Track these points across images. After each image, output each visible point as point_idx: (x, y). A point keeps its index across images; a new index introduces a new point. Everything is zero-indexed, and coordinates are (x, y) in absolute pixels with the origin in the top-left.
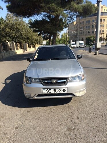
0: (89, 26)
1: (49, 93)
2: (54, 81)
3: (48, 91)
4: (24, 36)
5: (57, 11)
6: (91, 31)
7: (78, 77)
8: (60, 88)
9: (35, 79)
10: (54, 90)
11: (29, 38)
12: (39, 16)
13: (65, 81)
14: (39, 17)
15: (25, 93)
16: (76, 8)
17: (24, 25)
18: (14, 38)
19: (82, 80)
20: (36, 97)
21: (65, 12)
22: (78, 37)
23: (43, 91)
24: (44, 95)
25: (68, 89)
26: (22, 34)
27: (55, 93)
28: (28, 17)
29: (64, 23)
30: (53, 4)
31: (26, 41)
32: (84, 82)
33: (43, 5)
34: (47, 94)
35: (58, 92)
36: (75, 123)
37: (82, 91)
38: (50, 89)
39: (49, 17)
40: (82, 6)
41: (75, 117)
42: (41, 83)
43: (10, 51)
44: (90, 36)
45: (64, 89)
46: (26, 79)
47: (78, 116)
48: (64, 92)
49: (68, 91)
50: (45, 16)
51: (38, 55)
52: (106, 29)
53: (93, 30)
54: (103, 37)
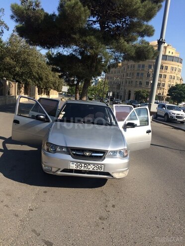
0: (142, 74)
1: (78, 169)
2: (88, 154)
3: (78, 166)
4: (34, 74)
5: (97, 49)
6: (144, 81)
7: (120, 152)
8: (94, 164)
9: (62, 147)
10: (85, 165)
11: (41, 79)
12: (66, 49)
13: (102, 155)
14: (66, 51)
15: (43, 166)
16: (125, 49)
17: (37, 56)
18: (17, 74)
19: (125, 157)
20: (59, 173)
21: (108, 50)
22: (123, 88)
23: (71, 165)
24: (71, 171)
25: (104, 167)
26: (31, 71)
27: (87, 169)
28: (48, 48)
29: (103, 66)
30: (92, 37)
31: (37, 82)
32: (126, 161)
33: (77, 36)
34: (75, 170)
35: (91, 169)
36: (109, 211)
37: (122, 172)
38: (81, 163)
39: (82, 53)
40: (135, 46)
41: (110, 204)
42: (69, 154)
43: (7, 95)
44: (141, 90)
45: (99, 165)
46: (48, 146)
47: (114, 204)
48: (99, 170)
49: (104, 169)
50: (75, 51)
51: (64, 113)
52: (170, 83)
53: (148, 81)
54: (163, 94)
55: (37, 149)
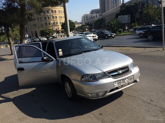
0: (41, 18)
2: (120, 72)
3: (119, 84)
10: (123, 81)
20: (108, 94)
24: (117, 88)
27: (125, 83)
42: (110, 77)
48: (131, 81)
52: (60, 21)
53: (46, 22)
54: (58, 29)
55: (34, 89)
